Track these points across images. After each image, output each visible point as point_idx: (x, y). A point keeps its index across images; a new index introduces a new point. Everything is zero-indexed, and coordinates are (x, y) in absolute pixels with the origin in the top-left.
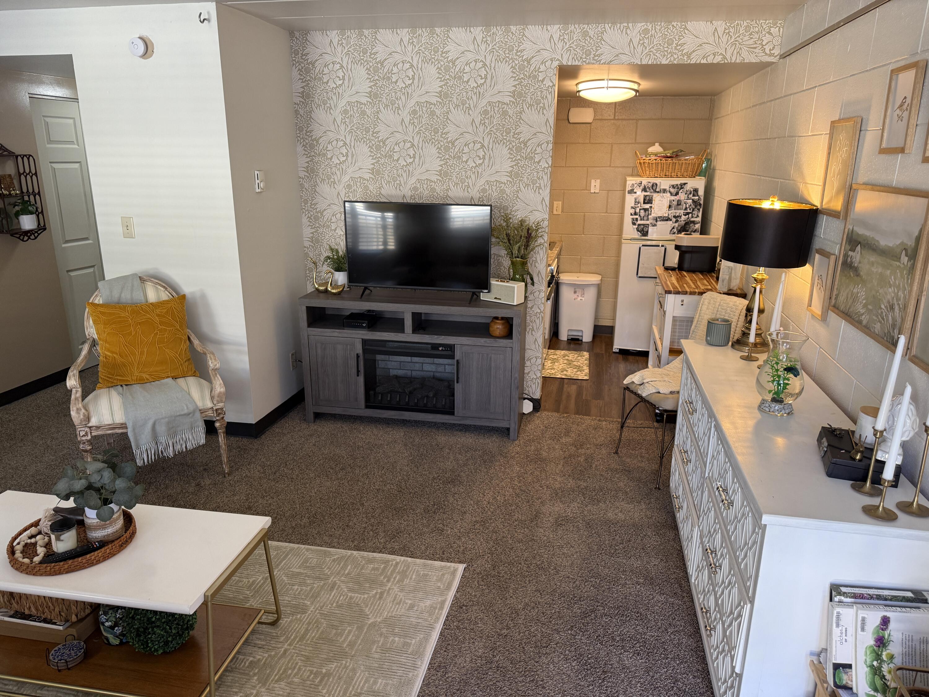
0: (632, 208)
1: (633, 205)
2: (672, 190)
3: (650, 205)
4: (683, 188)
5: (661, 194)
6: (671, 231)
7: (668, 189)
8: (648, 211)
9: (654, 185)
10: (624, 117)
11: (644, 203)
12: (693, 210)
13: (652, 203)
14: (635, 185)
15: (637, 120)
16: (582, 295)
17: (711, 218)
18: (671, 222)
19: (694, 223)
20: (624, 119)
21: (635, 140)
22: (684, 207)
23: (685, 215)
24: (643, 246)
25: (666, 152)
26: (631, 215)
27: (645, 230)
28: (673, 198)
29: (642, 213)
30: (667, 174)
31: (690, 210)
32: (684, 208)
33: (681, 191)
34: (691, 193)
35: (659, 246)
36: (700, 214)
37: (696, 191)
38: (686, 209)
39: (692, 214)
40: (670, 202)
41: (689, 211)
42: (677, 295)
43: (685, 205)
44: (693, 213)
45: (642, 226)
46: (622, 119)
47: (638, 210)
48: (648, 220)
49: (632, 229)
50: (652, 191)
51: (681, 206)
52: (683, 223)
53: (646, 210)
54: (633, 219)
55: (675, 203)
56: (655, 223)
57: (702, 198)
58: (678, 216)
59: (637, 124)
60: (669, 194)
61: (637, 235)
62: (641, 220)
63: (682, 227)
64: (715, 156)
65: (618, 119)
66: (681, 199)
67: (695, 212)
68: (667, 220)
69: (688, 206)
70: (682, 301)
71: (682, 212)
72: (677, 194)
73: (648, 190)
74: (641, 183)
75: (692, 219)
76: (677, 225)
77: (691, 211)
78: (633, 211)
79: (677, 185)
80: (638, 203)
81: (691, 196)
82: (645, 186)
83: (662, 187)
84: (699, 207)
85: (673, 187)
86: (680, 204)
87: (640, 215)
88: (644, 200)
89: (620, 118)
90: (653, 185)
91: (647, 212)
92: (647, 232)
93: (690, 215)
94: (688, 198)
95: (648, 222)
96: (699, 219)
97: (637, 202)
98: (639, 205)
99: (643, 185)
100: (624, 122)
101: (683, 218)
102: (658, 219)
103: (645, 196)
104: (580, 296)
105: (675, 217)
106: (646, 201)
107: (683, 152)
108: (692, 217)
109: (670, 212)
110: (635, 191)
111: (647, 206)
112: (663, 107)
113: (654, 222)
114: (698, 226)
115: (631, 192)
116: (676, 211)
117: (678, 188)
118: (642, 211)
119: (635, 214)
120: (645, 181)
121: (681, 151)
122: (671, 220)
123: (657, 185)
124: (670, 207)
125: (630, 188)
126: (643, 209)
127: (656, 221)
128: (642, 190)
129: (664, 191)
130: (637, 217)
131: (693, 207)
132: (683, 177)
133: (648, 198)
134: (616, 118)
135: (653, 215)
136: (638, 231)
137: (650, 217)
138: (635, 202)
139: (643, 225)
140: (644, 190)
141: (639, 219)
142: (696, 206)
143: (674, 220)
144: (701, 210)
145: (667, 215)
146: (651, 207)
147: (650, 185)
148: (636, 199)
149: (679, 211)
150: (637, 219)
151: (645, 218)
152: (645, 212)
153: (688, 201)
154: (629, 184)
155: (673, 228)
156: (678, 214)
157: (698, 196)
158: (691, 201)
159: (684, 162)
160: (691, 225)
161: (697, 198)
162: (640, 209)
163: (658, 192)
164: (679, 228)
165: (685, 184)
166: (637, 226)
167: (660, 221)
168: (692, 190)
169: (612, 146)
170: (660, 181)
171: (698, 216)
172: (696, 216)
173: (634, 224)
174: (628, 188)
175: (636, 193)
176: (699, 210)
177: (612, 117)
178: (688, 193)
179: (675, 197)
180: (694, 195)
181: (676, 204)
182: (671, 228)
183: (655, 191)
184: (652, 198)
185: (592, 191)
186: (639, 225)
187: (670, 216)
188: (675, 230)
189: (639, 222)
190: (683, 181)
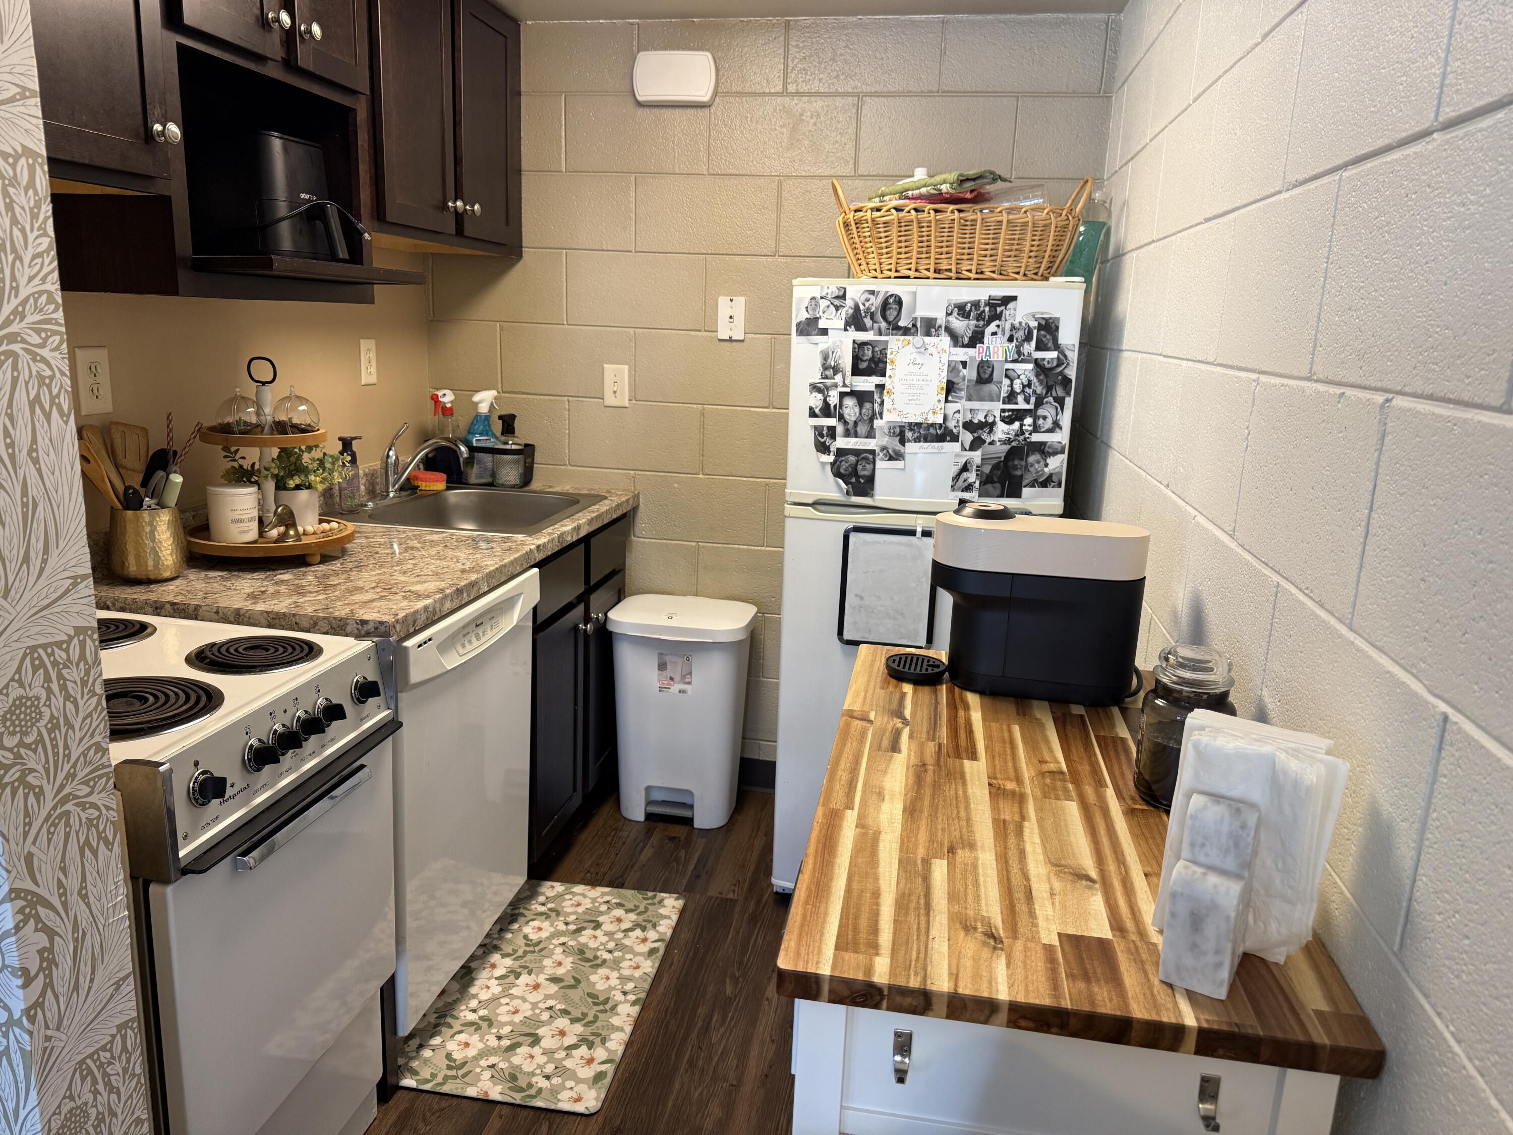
0: (815, 388)
1: (817, 379)
2: (959, 324)
3: (875, 380)
4: (998, 317)
5: (918, 339)
6: (956, 478)
7: (941, 319)
8: (872, 402)
9: (892, 304)
10: (815, 86)
11: (856, 371)
12: (1039, 403)
13: (883, 375)
14: (823, 303)
15: (860, 96)
16: (683, 677)
17: (1109, 436)
18: (956, 446)
19: (1042, 449)
20: (818, 94)
21: (856, 164)
22: (1004, 391)
23: (1008, 421)
24: (858, 529)
25: (938, 178)
26: (813, 414)
27: (863, 470)
28: (962, 354)
29: (851, 409)
30: (944, 267)
31: (1027, 401)
32: (1004, 394)
33: (992, 327)
34: (1028, 338)
35: (912, 533)
36: (1066, 419)
37: (1049, 327)
38: (1011, 397)
39: (1036, 418)
40: (952, 368)
41: (1022, 405)
42: (864, 1014)
43: (1006, 382)
44: (1040, 412)
45: (852, 459)
46: (810, 94)
47: (833, 399)
48: (871, 434)
49: (818, 467)
50: (884, 325)
51: (992, 387)
52: (1001, 450)
53: (862, 397)
54: (818, 430)
55: (970, 374)
56: (899, 447)
57: (1073, 356)
58: (982, 425)
59: (859, 108)
60: (946, 340)
61: (834, 490)
62: (847, 434)
63: (995, 467)
64: (1125, 203)
65: (798, 94)
66: (994, 358)
67: (1048, 411)
68: (941, 439)
69: (1017, 387)
70: (903, 1045)
71: (996, 408)
72: (976, 339)
73: (868, 322)
74: (843, 297)
75: (1036, 438)
76: (976, 456)
77: (1031, 406)
78: (816, 401)
79: (976, 304)
80: (836, 370)
81: (1029, 348)
82: (857, 308)
83: (922, 312)
84: (1060, 392)
85: (962, 310)
86: (989, 380)
87: (841, 418)
88: (856, 359)
89: (805, 88)
90: (885, 305)
91: (867, 405)
92: (871, 480)
93: (1028, 421)
94: (1020, 358)
95: (871, 444)
96: (1062, 437)
97: (830, 368)
98: (838, 378)
99: (849, 303)
100: (818, 104)
101: (1002, 430)
102: (909, 434)
103: (859, 346)
104: (677, 678)
105: (969, 426)
106: (863, 365)
107: (999, 185)
108: (1036, 429)
109: (952, 408)
110: (822, 324)
111: (866, 383)
112: (943, 53)
113: (895, 444)
114: (1057, 464)
115: (809, 327)
116: (975, 405)
117: (979, 317)
118: (850, 402)
119: (826, 411)
120: (856, 291)
121: (996, 178)
122: (955, 438)
123: (899, 302)
124: (950, 388)
125: (804, 316)
126: (853, 393)
127: (903, 442)
128: (848, 324)
129: (929, 327)
130: (832, 422)
131: (1039, 389)
132: (1002, 274)
133: (868, 353)
134: (791, 88)
135: (887, 417)
136: (837, 474)
137: (877, 423)
138: (825, 367)
139: (856, 452)
140: (856, 321)
141: (840, 429)
142: (1049, 389)
143: (967, 437)
144: (1069, 402)
145: (939, 420)
146: (881, 387)
147: (876, 303)
148: (826, 357)
149: (986, 405)
150: (832, 431)
151: (862, 429)
152: (861, 407)
153: (1021, 368)
154: (801, 300)
155: (965, 468)
156: (980, 417)
157: (1057, 347)
158: (1030, 366)
159: (1004, 218)
160: (1032, 459)
161: (1054, 354)
162: (843, 395)
163: (906, 331)
164: (987, 469)
165: (1007, 300)
166: (831, 458)
167: (917, 440)
168: (1033, 324)
169: (780, 183)
170: (913, 289)
171: (1056, 426)
172: (1049, 424)
173: (822, 448)
174: (800, 315)
175: (824, 332)
176: (1061, 402)
177: (779, 88)
178: (1020, 334)
179: (971, 351)
180: (1040, 347)
181: (974, 375)
182: (955, 470)
183: (895, 328)
184: (883, 353)
185: (723, 334)
186: (841, 452)
187: (951, 424)
188: (972, 477)
189: (841, 442)
190: (1000, 289)
